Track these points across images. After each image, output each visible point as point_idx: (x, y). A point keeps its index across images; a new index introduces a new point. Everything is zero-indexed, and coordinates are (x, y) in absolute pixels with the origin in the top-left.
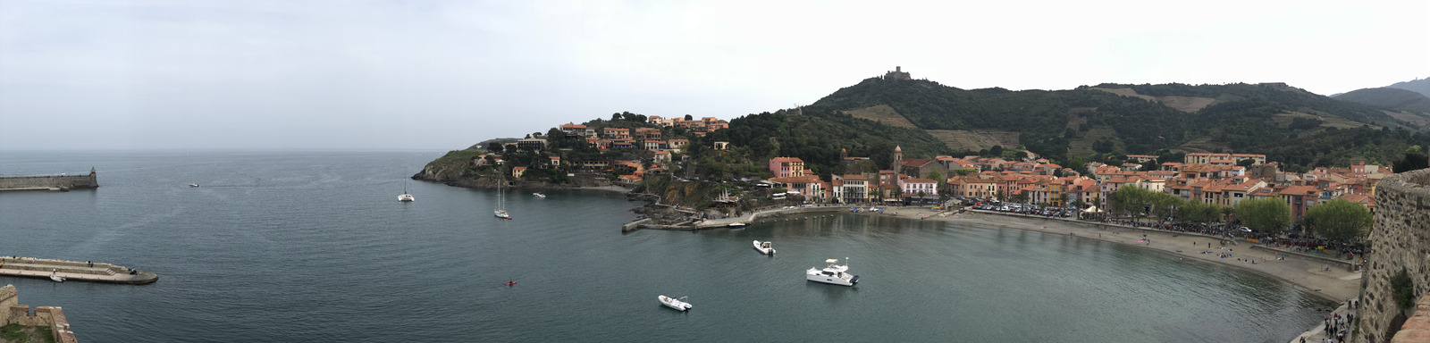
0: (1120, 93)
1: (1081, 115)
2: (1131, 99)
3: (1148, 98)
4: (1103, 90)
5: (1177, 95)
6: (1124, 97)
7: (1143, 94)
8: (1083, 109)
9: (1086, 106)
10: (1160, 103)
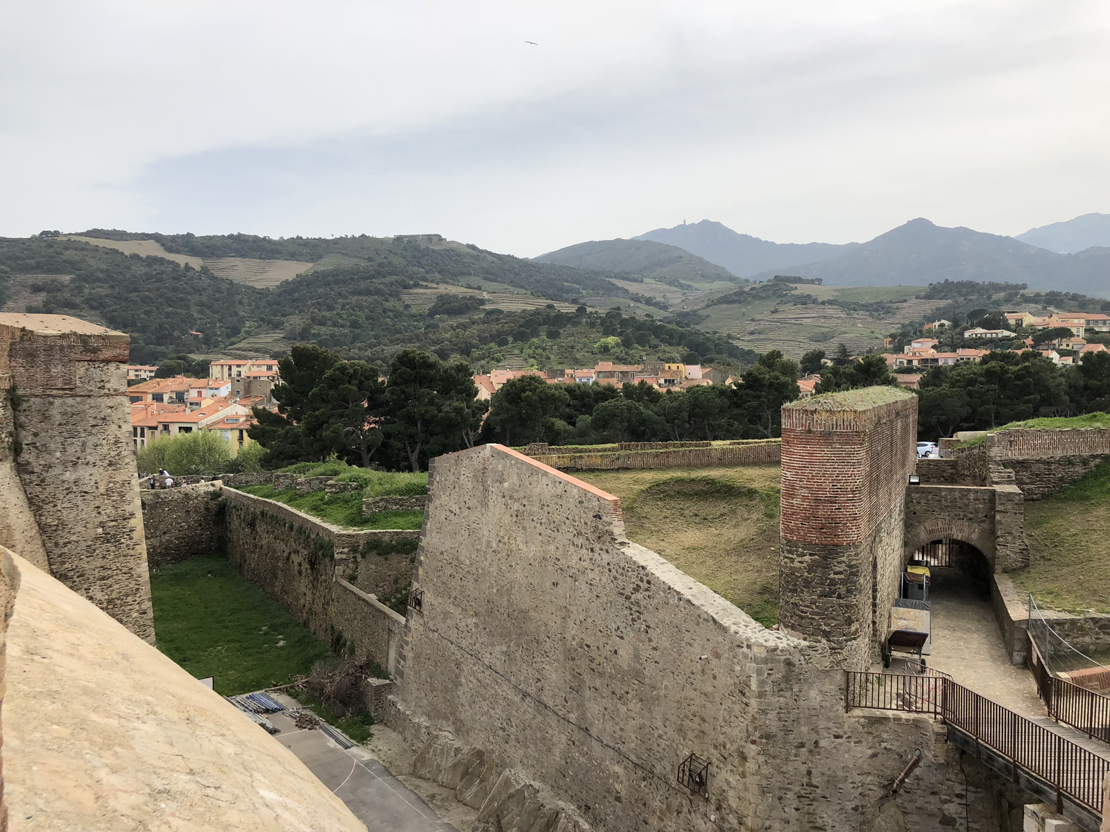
0: (127, 248)
1: (36, 289)
2: (152, 261)
3: (181, 259)
4: (93, 241)
5: (243, 256)
6: (135, 257)
7: (178, 252)
8: (41, 278)
9: (49, 271)
10: (204, 270)
